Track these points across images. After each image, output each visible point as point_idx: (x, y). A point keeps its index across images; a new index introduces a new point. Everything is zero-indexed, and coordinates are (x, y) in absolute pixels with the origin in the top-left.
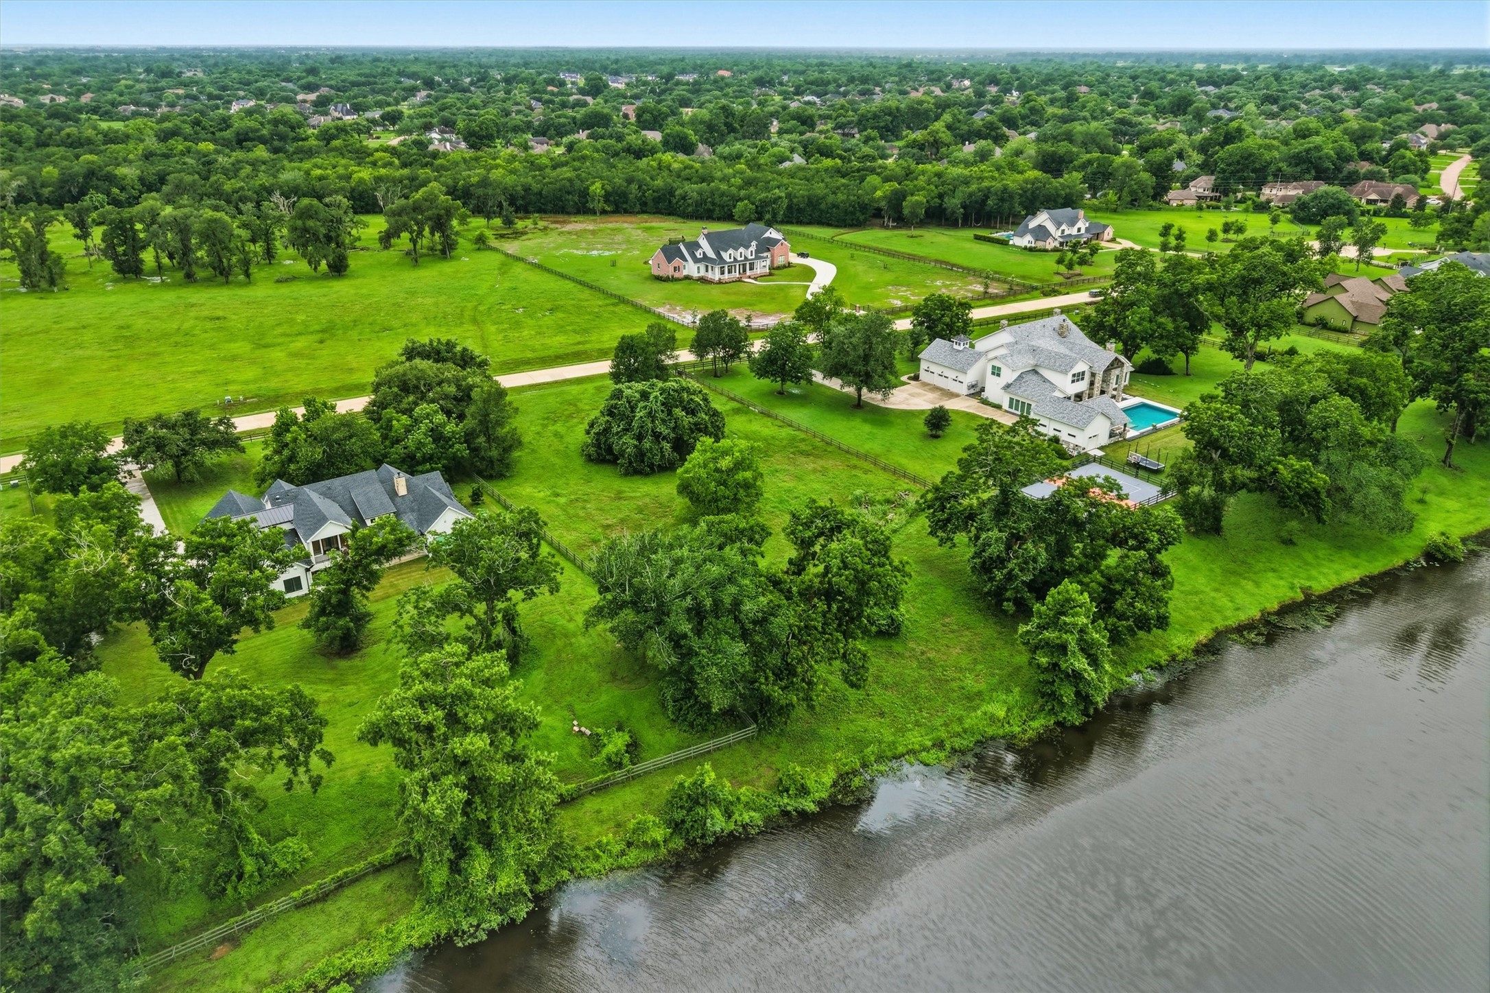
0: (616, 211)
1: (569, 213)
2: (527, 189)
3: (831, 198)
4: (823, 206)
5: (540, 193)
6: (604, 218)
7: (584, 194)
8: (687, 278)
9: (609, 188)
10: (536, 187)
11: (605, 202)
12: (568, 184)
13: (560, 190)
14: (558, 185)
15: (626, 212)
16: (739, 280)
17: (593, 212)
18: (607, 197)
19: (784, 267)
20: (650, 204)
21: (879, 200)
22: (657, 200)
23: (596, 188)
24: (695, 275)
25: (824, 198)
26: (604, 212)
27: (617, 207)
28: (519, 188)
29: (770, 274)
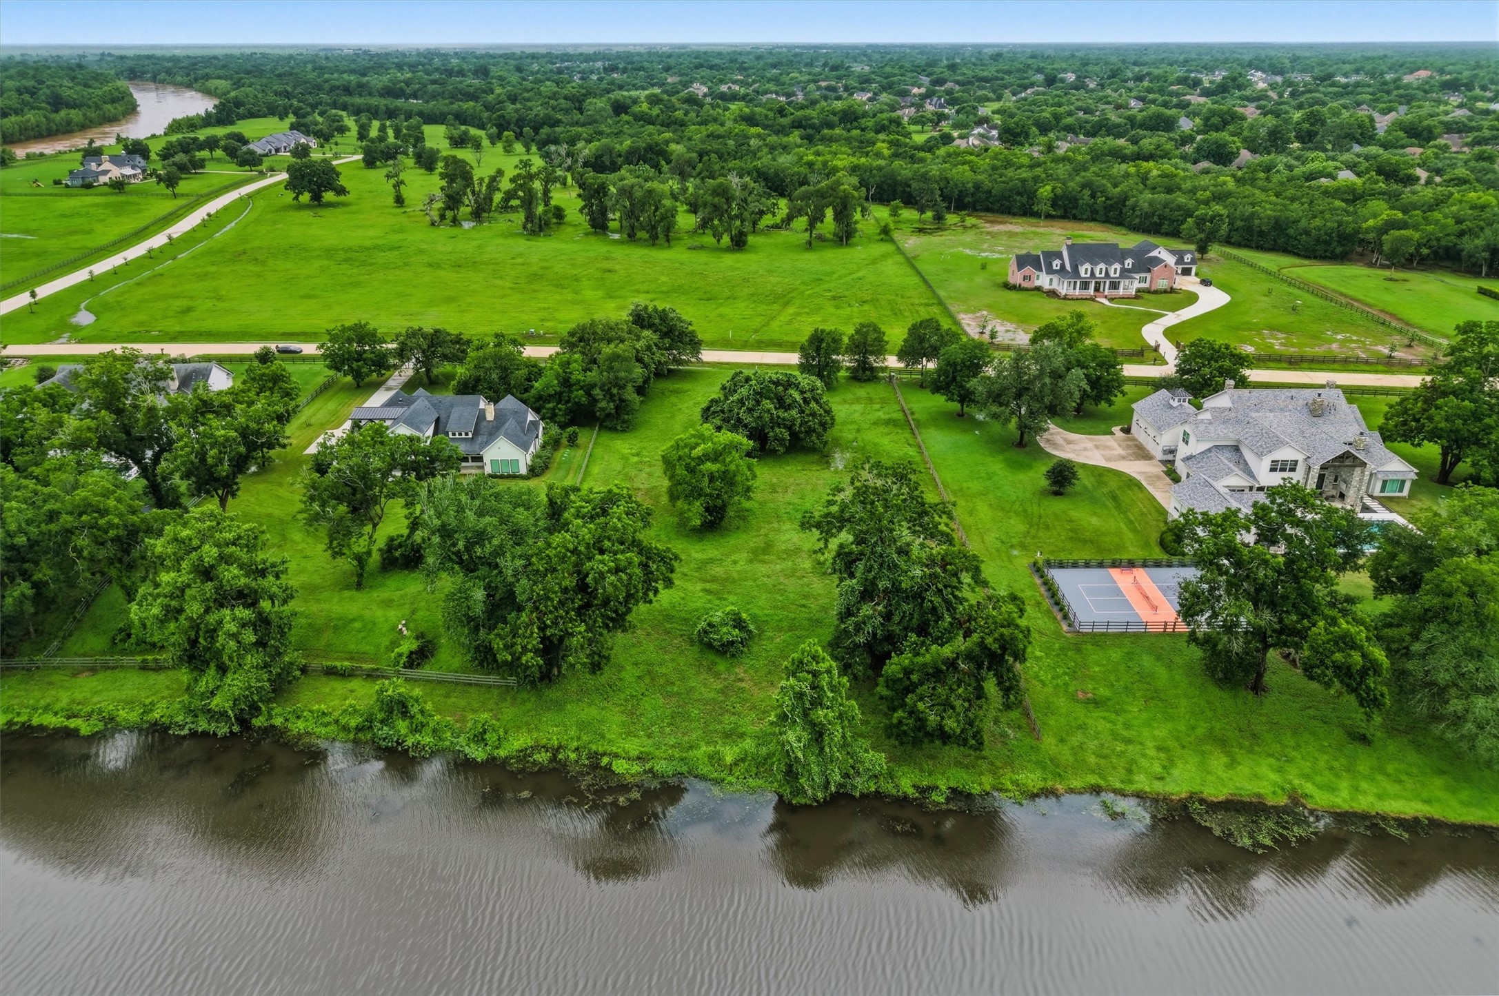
0: (1064, 217)
1: (1014, 215)
2: (977, 186)
3: (1303, 223)
4: (1291, 231)
5: (989, 192)
6: (1049, 222)
7: (1032, 196)
8: (1038, 289)
9: (1059, 191)
10: (987, 184)
11: (1053, 206)
12: (1020, 184)
13: (1011, 190)
14: (1009, 186)
15: (1075, 218)
16: (1092, 299)
17: (1037, 215)
18: (1055, 201)
19: (1165, 292)
20: (1101, 212)
21: (1368, 231)
22: (1108, 209)
23: (1045, 191)
24: (1046, 286)
25: (1296, 222)
26: (1049, 216)
27: (1065, 211)
28: (970, 185)
29: (1137, 297)
